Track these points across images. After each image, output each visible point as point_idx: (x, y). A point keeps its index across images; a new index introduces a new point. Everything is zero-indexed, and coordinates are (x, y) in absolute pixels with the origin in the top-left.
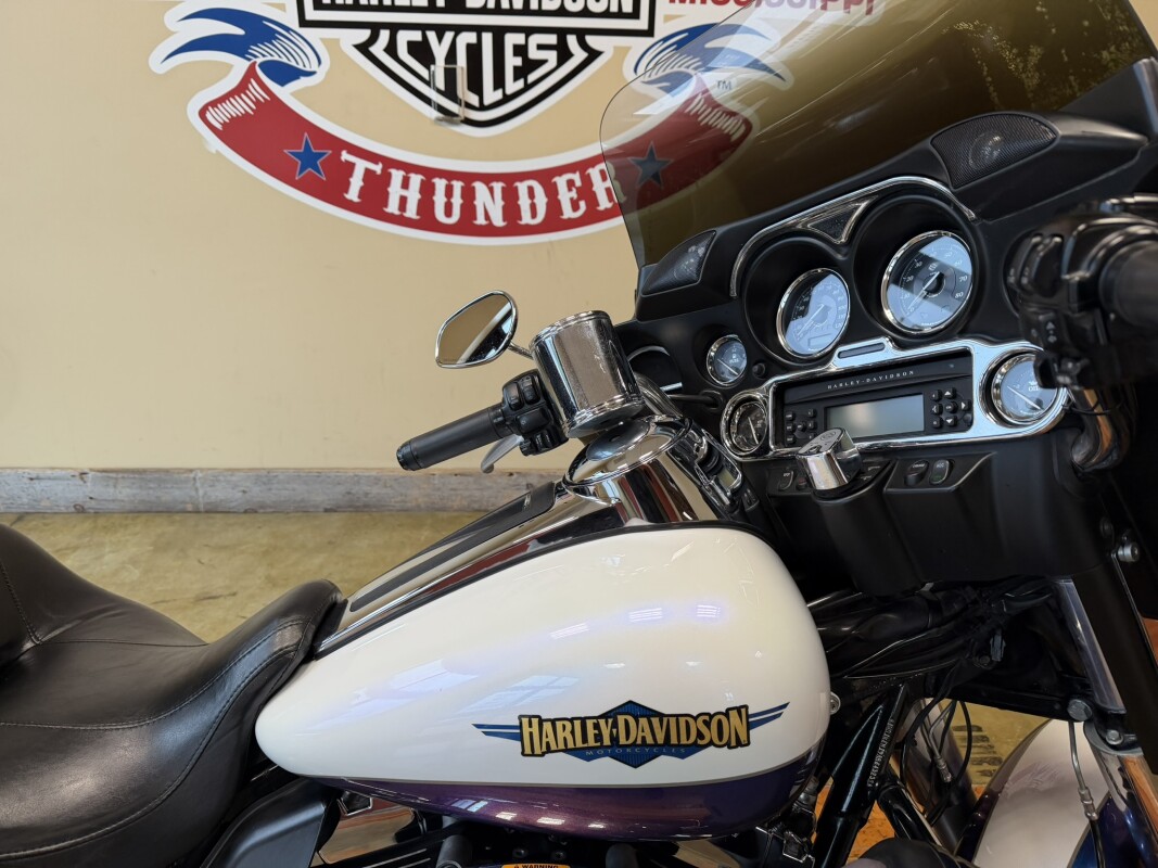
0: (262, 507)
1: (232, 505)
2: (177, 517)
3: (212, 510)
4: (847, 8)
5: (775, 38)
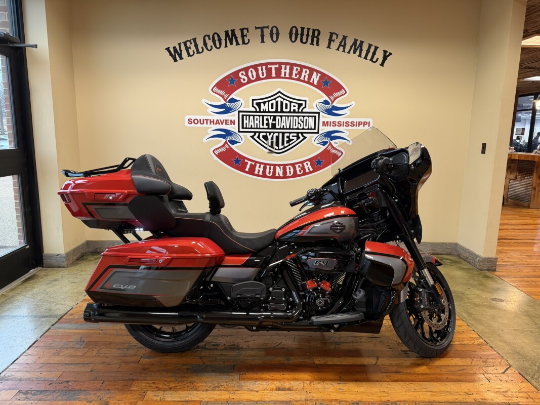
4: (364, 126)
5: (348, 133)
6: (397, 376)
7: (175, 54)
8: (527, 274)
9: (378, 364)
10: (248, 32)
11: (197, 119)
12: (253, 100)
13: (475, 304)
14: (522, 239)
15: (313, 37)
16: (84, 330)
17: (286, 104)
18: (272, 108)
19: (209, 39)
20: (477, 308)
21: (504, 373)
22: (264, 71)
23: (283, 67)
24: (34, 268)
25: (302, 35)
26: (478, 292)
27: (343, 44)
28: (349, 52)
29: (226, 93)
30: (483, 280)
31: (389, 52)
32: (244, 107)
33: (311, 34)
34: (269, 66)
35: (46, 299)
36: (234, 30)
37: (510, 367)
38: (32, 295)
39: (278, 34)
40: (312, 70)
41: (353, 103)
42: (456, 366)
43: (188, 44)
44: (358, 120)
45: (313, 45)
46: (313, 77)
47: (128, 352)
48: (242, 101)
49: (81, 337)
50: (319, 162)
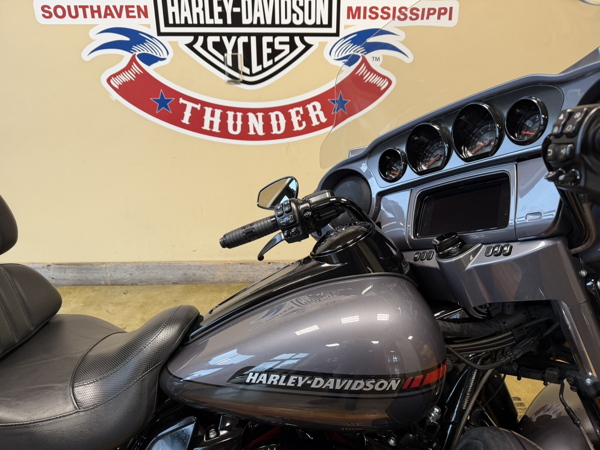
0: (140, 282)
1: (125, 281)
2: (97, 288)
3: (115, 284)
4: (439, 18)
5: (402, 35)
11: (61, 7)
44: (427, 3)
50: (340, 103)
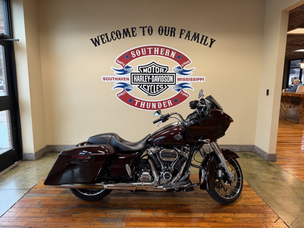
4: (201, 80)
5: (192, 84)
6: (215, 224)
7: (96, 42)
8: (294, 163)
9: (204, 217)
10: (136, 30)
11: (108, 78)
12: (139, 67)
13: (262, 181)
14: (292, 142)
15: (172, 32)
16: (42, 197)
17: (157, 69)
18: (149, 71)
19: (114, 34)
20: (263, 184)
21: (275, 222)
22: (145, 51)
23: (155, 48)
24: (17, 161)
25: (165, 31)
26: (265, 174)
27: (188, 35)
28: (191, 40)
29: (124, 63)
30: (268, 167)
31: (214, 39)
32: (134, 71)
33: (170, 30)
34: (148, 48)
35: (23, 179)
36: (128, 29)
37: (279, 219)
38: (15, 177)
39: (152, 31)
40: (171, 50)
41: (194, 68)
42: (248, 218)
43: (103, 37)
44: (197, 77)
45: (172, 36)
46: (172, 54)
47: (65, 210)
48: (133, 67)
49: (40, 202)
50: (176, 101)
